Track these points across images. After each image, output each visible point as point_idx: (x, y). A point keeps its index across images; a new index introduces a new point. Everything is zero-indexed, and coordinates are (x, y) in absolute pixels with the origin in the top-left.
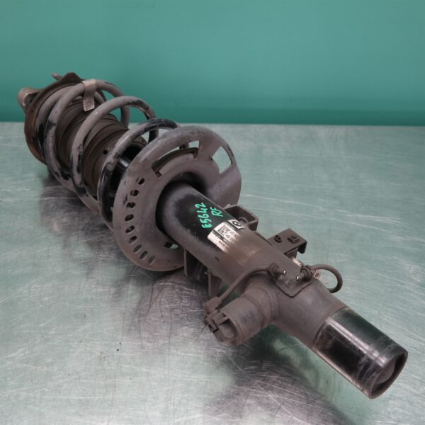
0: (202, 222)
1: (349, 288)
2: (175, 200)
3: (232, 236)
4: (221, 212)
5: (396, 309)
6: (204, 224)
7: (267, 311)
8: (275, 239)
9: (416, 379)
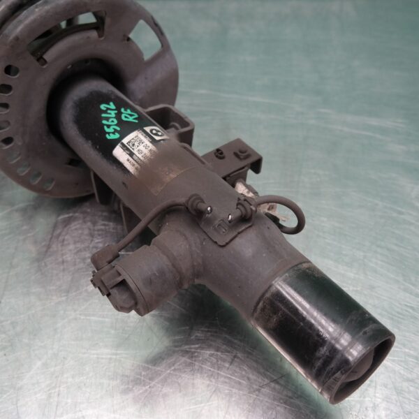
0: (107, 129)
1: (325, 219)
2: (75, 98)
3: (146, 151)
4: (136, 116)
5: (388, 249)
6: (109, 133)
7: (185, 266)
8: (215, 154)
9: (409, 355)
